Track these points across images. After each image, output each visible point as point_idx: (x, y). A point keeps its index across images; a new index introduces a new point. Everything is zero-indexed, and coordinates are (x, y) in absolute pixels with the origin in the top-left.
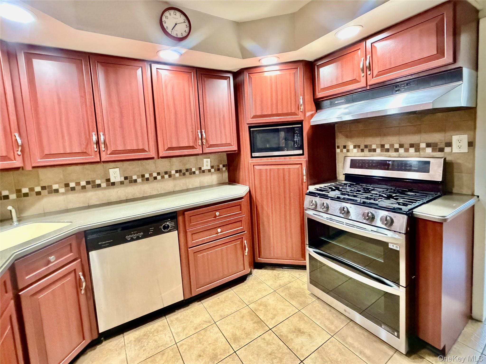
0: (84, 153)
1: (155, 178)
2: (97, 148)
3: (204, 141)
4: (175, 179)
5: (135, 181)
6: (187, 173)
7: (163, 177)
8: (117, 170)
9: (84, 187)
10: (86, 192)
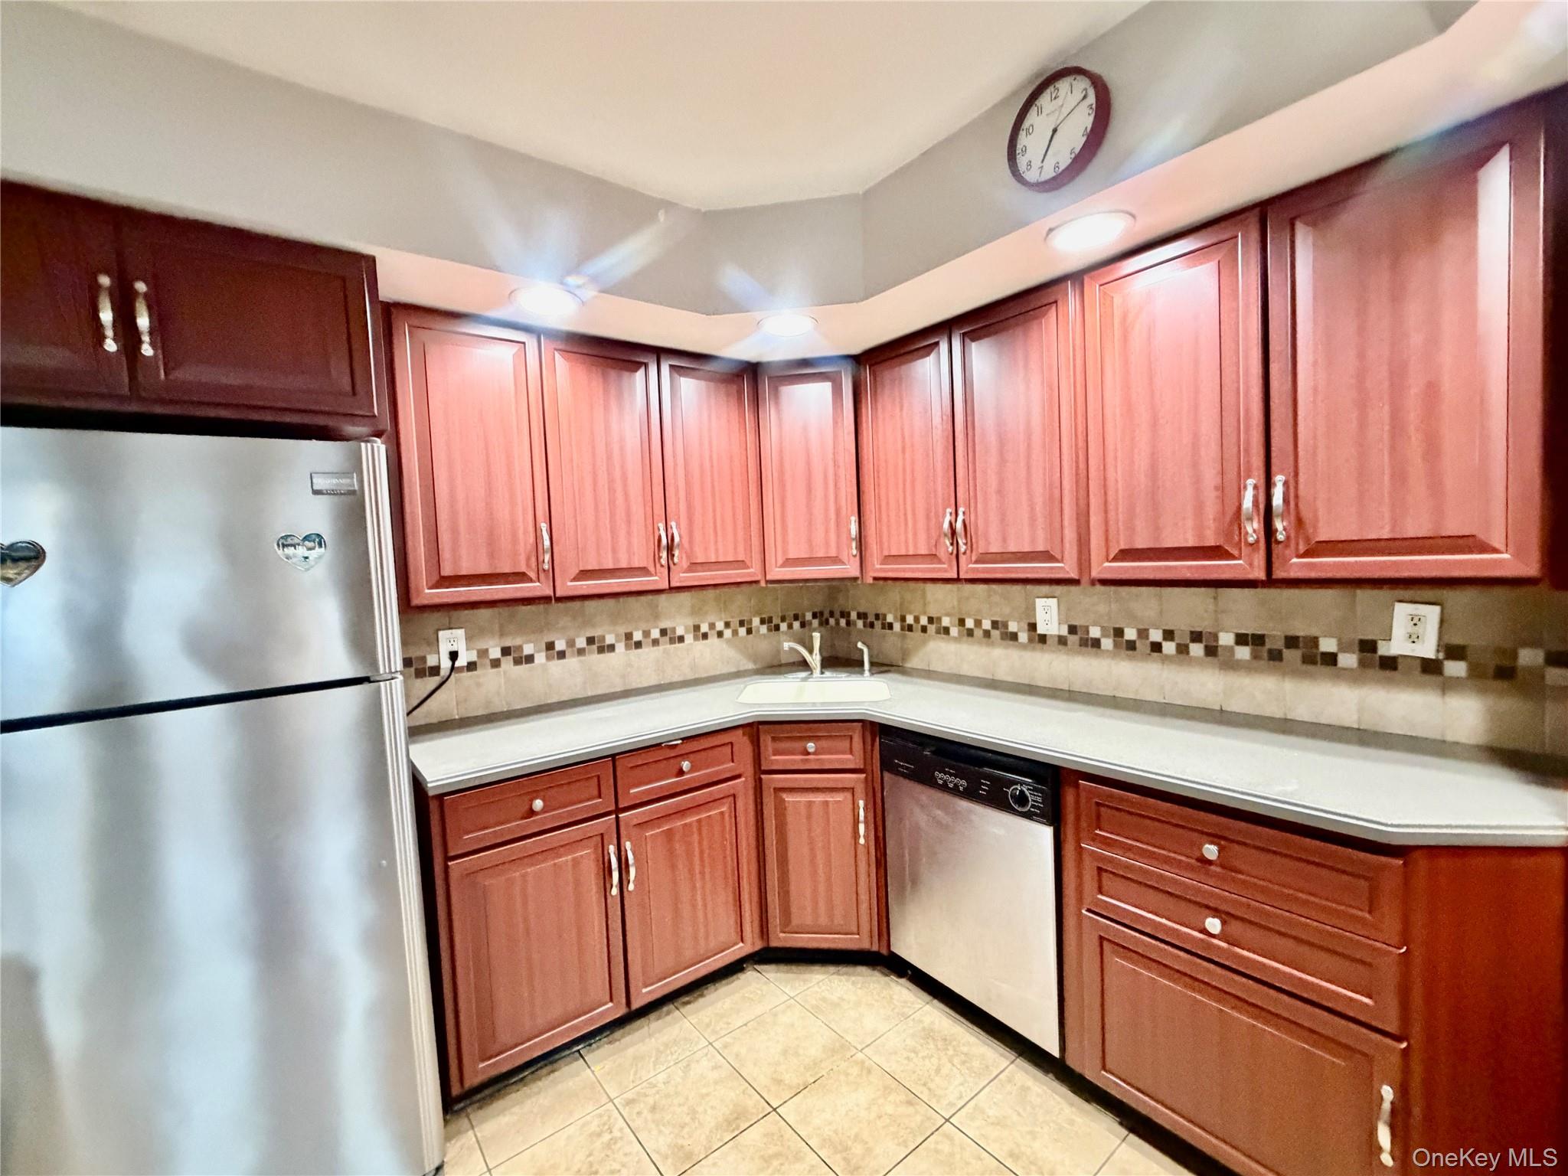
0: (933, 557)
1: (1156, 647)
2: (952, 544)
3: (1279, 525)
4: (1231, 665)
5: (1096, 643)
6: (1292, 656)
7: (1183, 649)
8: (1053, 602)
9: (987, 634)
10: (992, 644)
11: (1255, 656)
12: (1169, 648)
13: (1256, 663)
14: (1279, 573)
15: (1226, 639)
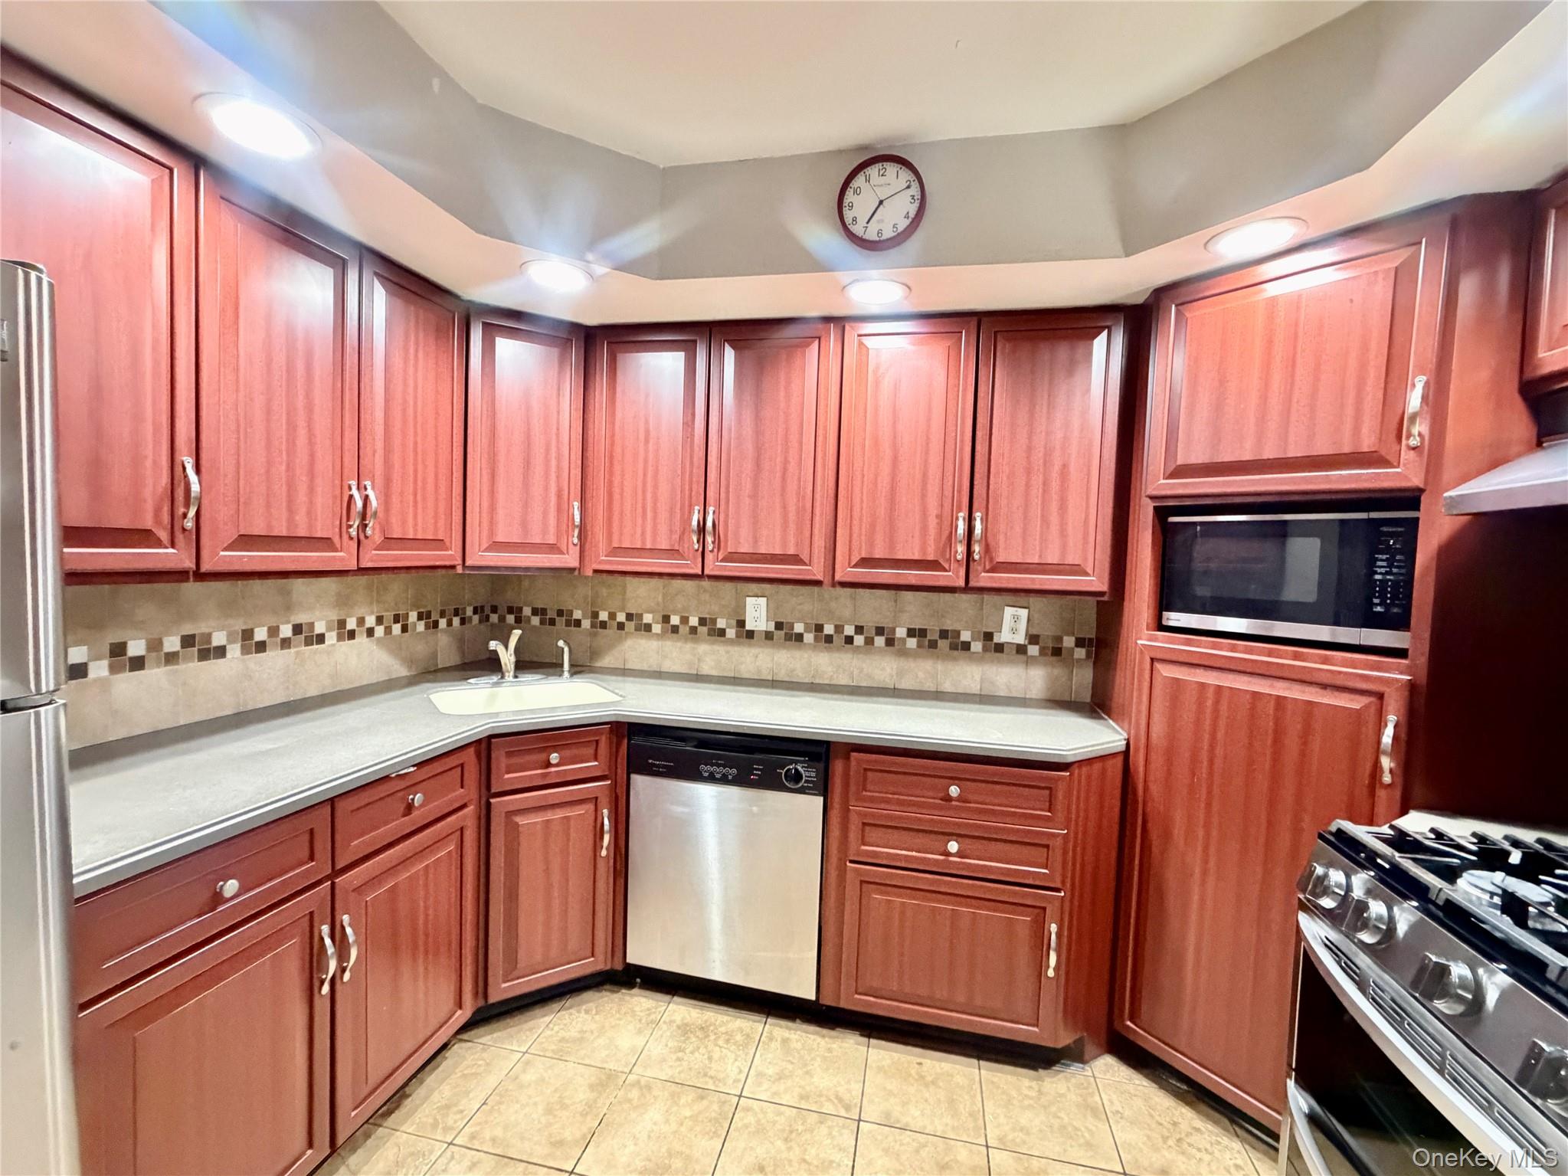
0: (672, 552)
1: (849, 640)
2: (698, 542)
3: (976, 548)
4: (904, 653)
5: (799, 637)
6: (943, 644)
7: (869, 641)
8: (763, 601)
9: (693, 630)
10: (696, 641)
11: (919, 646)
12: (859, 640)
13: (920, 650)
14: (972, 584)
15: (901, 632)
